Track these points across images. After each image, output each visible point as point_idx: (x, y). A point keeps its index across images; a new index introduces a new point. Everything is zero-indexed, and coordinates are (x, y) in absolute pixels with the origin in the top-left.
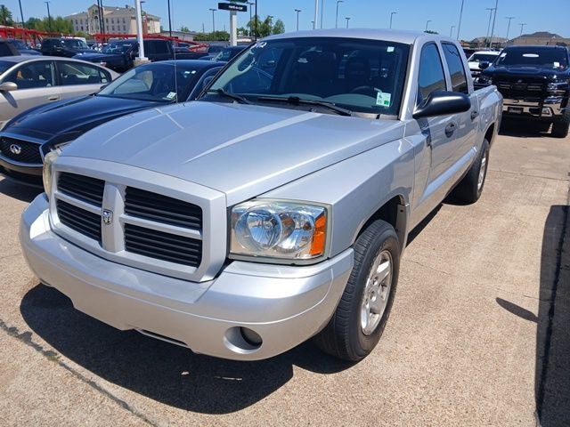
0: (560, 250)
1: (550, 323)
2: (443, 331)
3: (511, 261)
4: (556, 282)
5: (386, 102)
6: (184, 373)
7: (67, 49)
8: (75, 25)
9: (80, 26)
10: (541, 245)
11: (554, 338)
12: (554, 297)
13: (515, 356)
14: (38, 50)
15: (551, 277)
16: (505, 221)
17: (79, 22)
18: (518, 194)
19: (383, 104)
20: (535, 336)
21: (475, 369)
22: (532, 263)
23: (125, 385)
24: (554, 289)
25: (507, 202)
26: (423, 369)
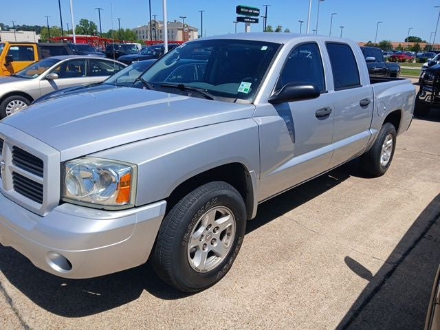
0: (432, 222)
1: (383, 282)
2: (281, 278)
3: (380, 227)
4: (410, 249)
5: (246, 90)
6: (63, 285)
7: (122, 51)
8: (138, 35)
9: (142, 35)
10: (417, 216)
11: (378, 296)
12: (401, 261)
13: (330, 307)
14: (103, 52)
15: (409, 244)
16: (397, 193)
17: (142, 32)
18: (425, 172)
19: (243, 91)
20: (360, 292)
21: (288, 312)
22: (399, 231)
23: (19, 288)
24: (405, 255)
25: (410, 178)
26: (244, 306)
